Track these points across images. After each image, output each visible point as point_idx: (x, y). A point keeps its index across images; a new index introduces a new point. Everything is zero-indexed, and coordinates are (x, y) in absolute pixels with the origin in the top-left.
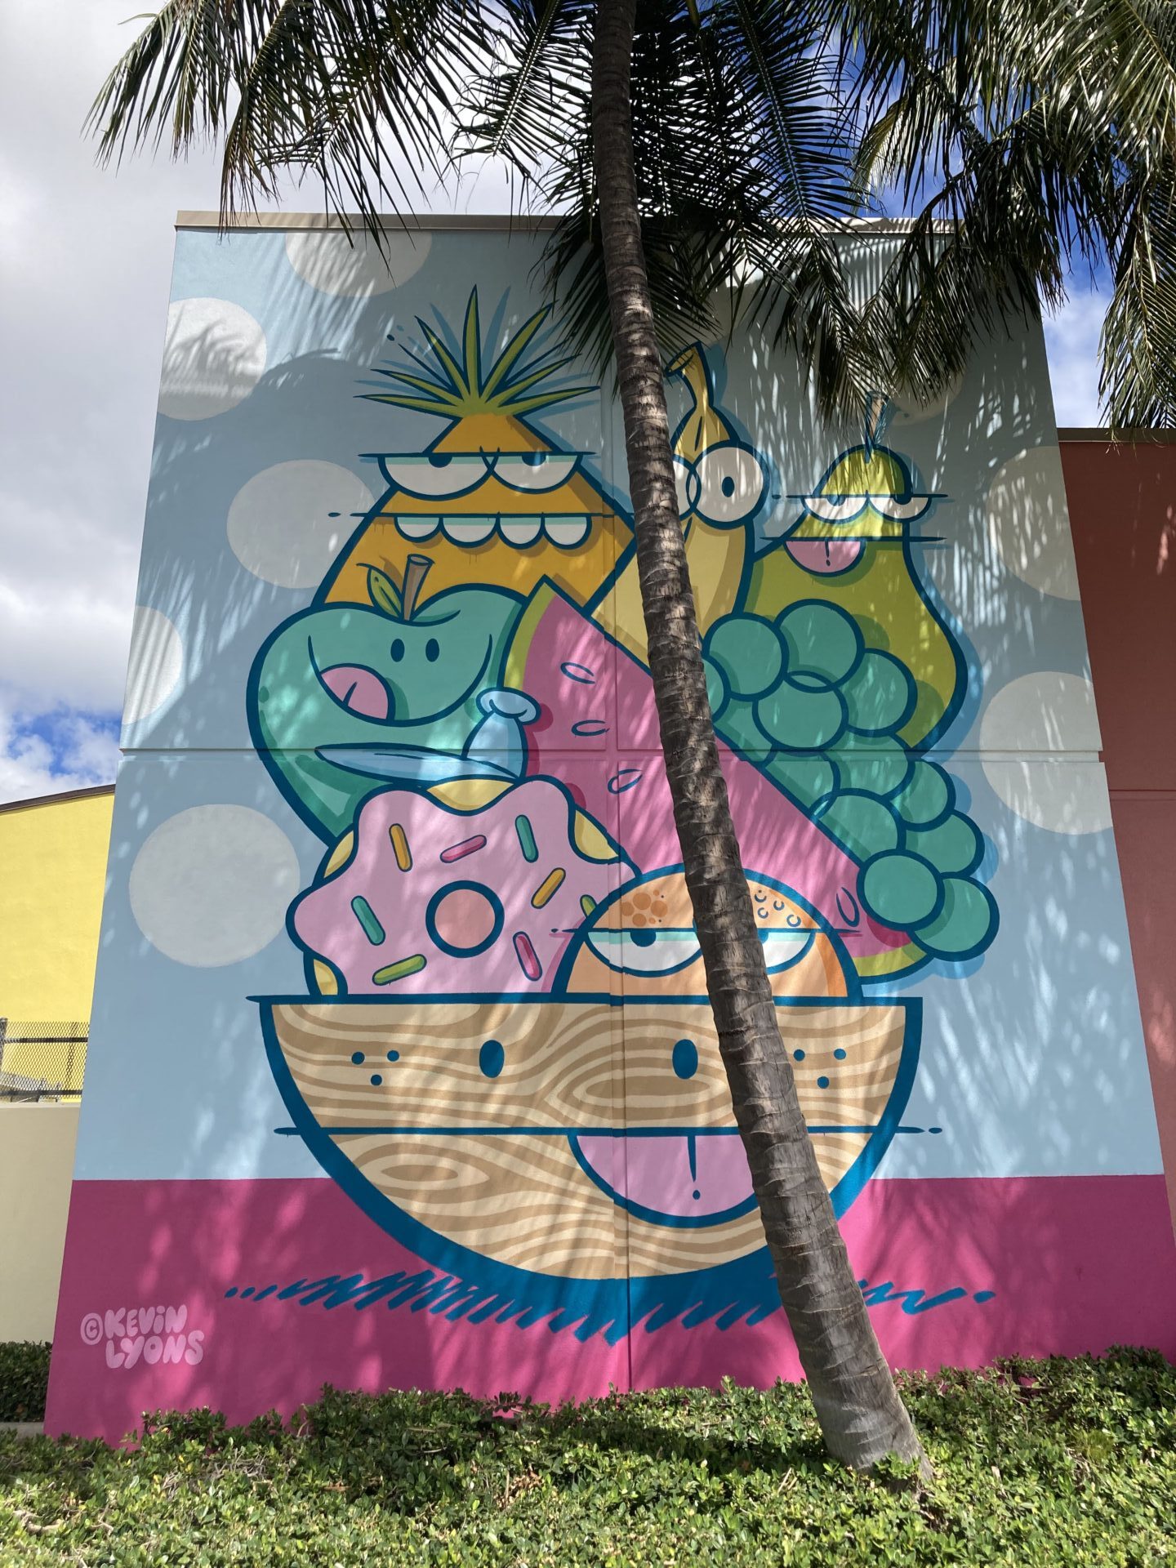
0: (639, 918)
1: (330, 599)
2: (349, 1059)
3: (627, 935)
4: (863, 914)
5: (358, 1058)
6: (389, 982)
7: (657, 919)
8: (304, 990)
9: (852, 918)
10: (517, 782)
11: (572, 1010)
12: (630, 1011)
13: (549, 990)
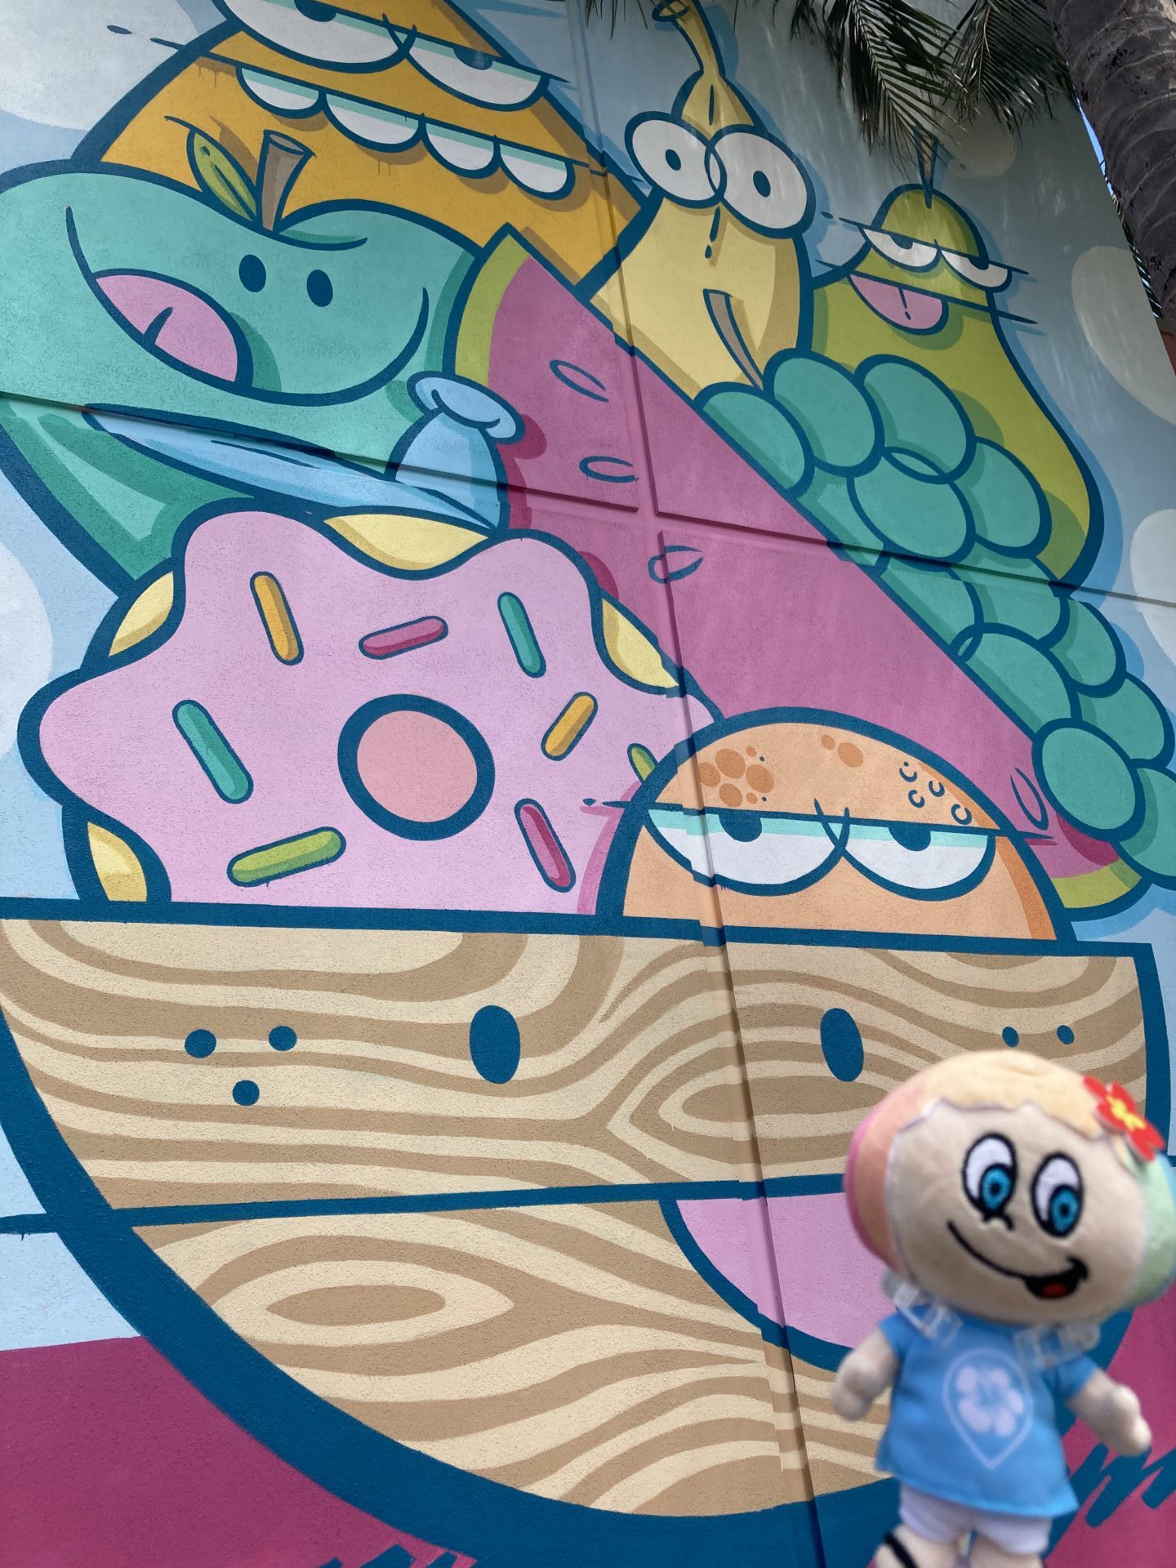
0: (728, 792)
1: (111, 157)
2: (179, 1045)
3: (713, 820)
4: (1050, 811)
5: (200, 1045)
6: (267, 880)
7: (759, 795)
8: (65, 889)
9: (1038, 817)
10: (495, 535)
11: (638, 951)
12: (741, 955)
13: (592, 910)
